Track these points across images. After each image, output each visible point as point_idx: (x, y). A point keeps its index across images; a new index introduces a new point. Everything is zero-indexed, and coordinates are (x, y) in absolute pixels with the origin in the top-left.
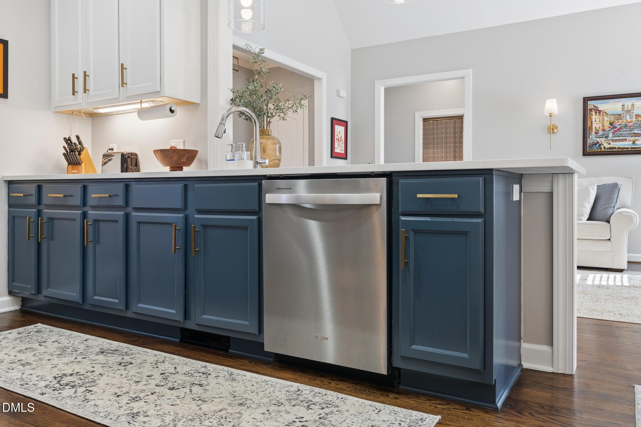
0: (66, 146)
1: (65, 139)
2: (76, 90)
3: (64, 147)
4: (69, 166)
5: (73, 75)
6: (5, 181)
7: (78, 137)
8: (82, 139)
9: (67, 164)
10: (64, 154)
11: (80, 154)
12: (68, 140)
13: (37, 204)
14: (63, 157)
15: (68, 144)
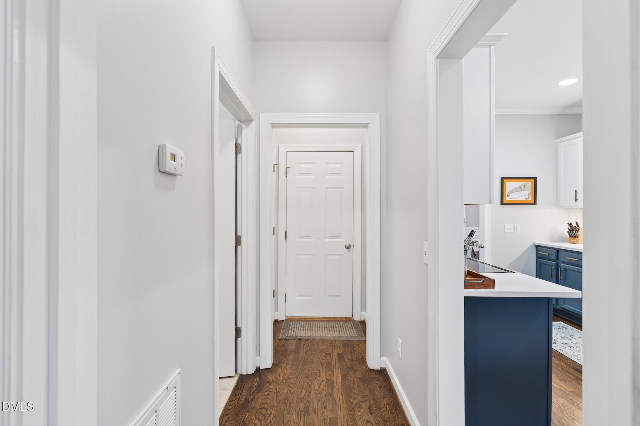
0: (569, 228)
1: (568, 223)
2: (577, 199)
3: (568, 228)
4: (571, 238)
5: (576, 191)
6: (535, 245)
7: (577, 223)
8: (579, 224)
9: (569, 236)
10: (568, 232)
11: (578, 232)
12: (570, 225)
13: (556, 259)
14: (567, 234)
15: (571, 227)
